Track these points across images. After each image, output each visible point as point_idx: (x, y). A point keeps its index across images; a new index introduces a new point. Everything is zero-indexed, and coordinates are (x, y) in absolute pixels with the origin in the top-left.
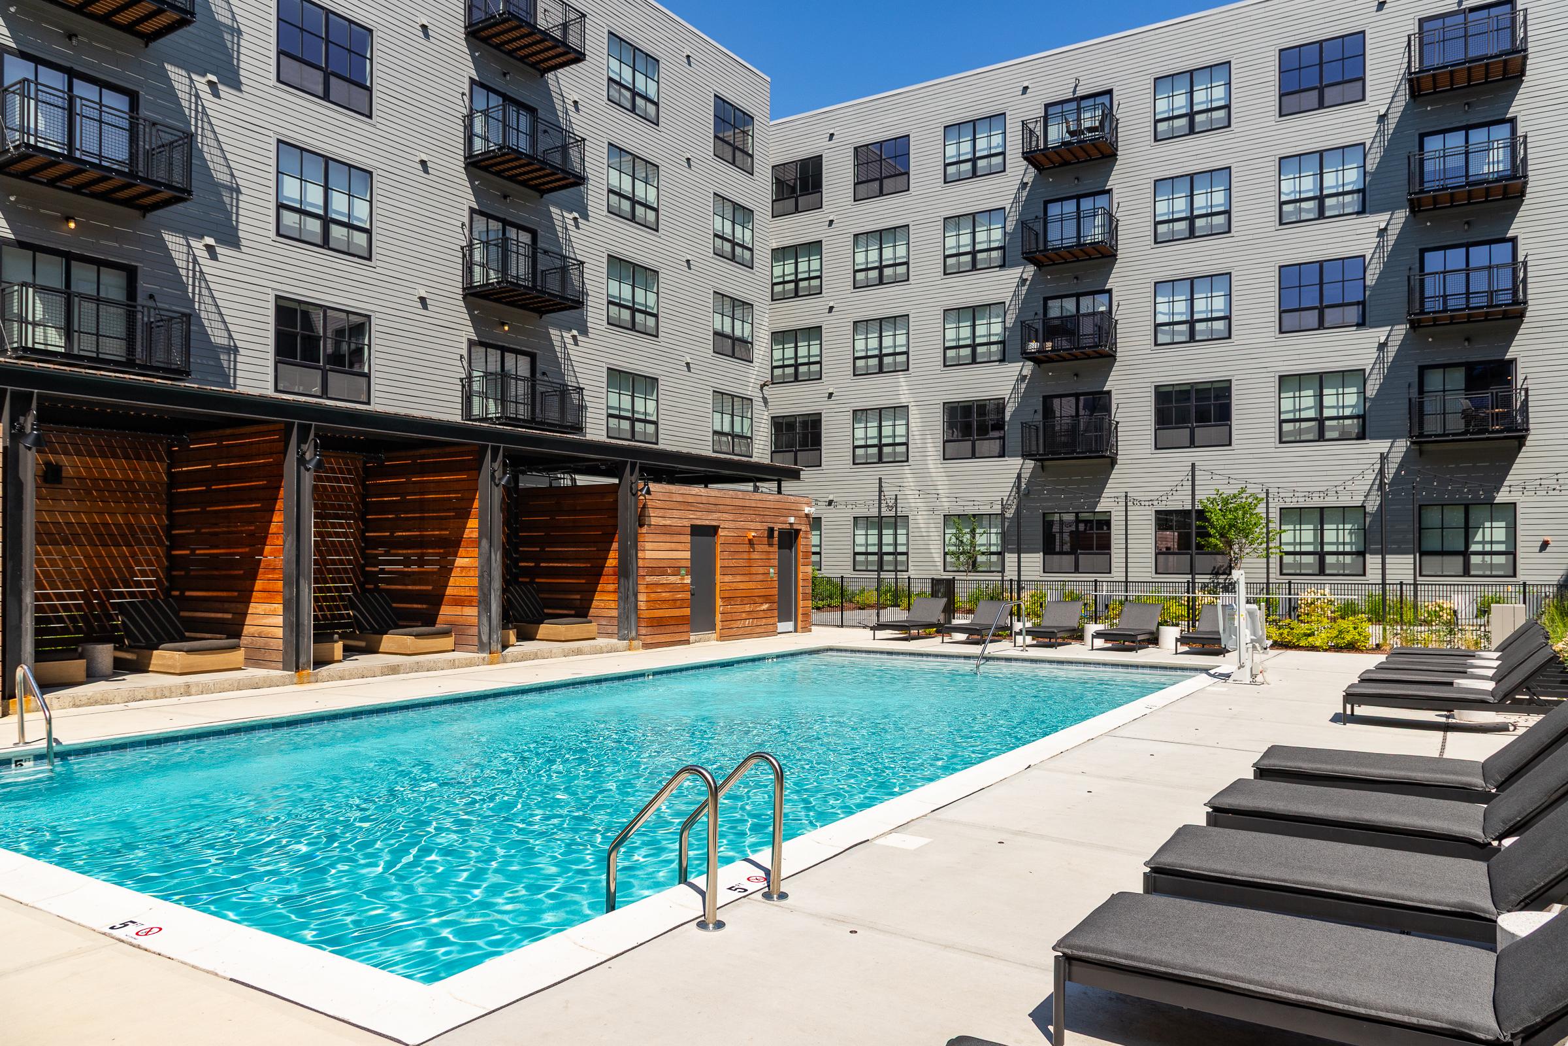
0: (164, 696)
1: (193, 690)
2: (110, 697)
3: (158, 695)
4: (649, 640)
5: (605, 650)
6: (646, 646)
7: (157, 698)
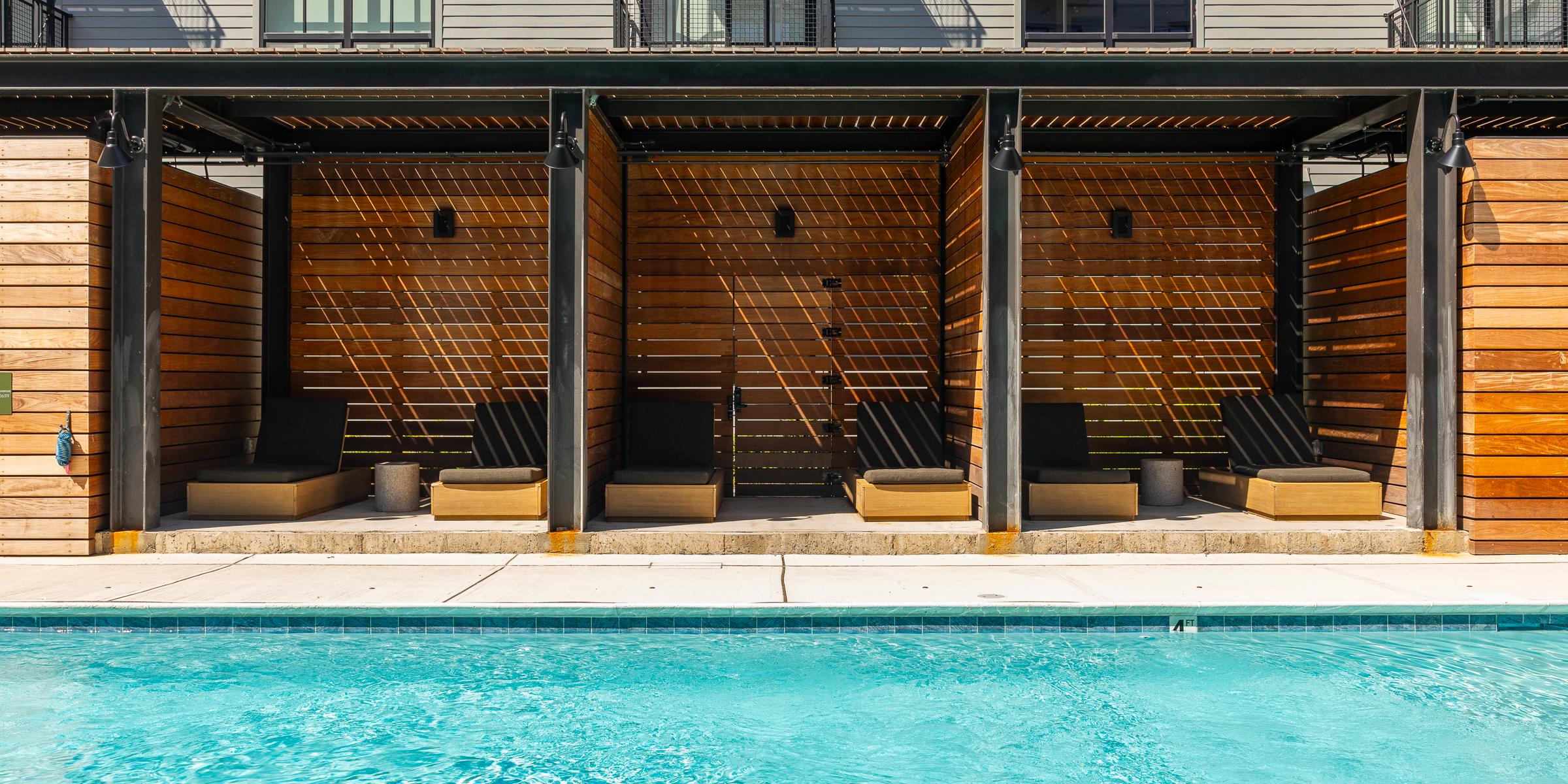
0: (323, 550)
1: (369, 545)
2: (244, 544)
3: (314, 546)
4: (1488, 531)
5: (1339, 545)
6: (1482, 546)
7: (312, 552)
